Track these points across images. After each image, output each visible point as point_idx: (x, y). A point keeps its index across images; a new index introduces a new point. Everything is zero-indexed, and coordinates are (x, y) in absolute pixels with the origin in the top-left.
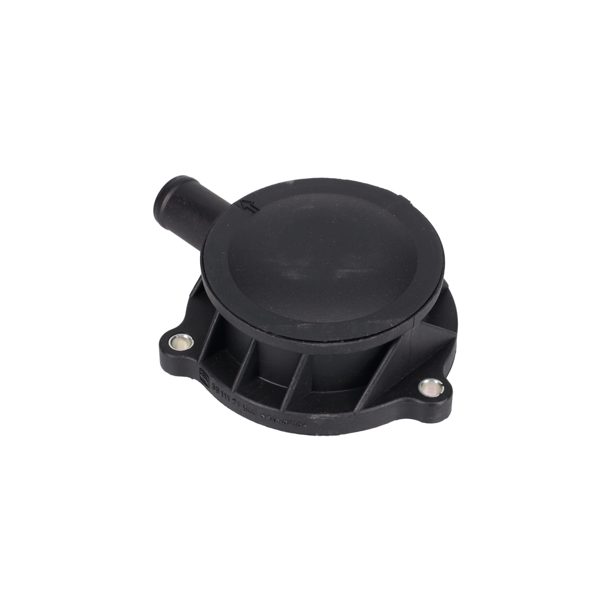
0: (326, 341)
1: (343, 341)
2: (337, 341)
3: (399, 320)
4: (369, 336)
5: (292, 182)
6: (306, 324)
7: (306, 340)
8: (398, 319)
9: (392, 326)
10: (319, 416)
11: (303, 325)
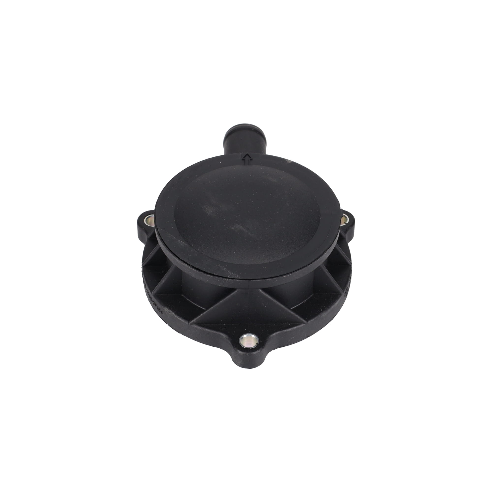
0: (181, 259)
1: (191, 266)
2: (188, 263)
3: (237, 277)
4: (208, 273)
5: (290, 162)
6: (184, 243)
7: (172, 251)
8: (237, 275)
9: (229, 277)
10: (169, 311)
11: (182, 242)
